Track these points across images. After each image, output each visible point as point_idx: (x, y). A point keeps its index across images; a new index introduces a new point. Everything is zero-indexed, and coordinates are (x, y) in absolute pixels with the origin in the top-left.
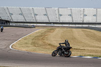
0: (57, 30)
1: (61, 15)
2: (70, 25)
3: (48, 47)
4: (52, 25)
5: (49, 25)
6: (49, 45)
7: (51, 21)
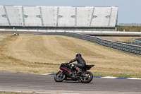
0: (21, 36)
1: (26, 16)
2: (40, 31)
3: (8, 61)
4: (14, 30)
5: (10, 30)
6: (10, 58)
7: (12, 25)
